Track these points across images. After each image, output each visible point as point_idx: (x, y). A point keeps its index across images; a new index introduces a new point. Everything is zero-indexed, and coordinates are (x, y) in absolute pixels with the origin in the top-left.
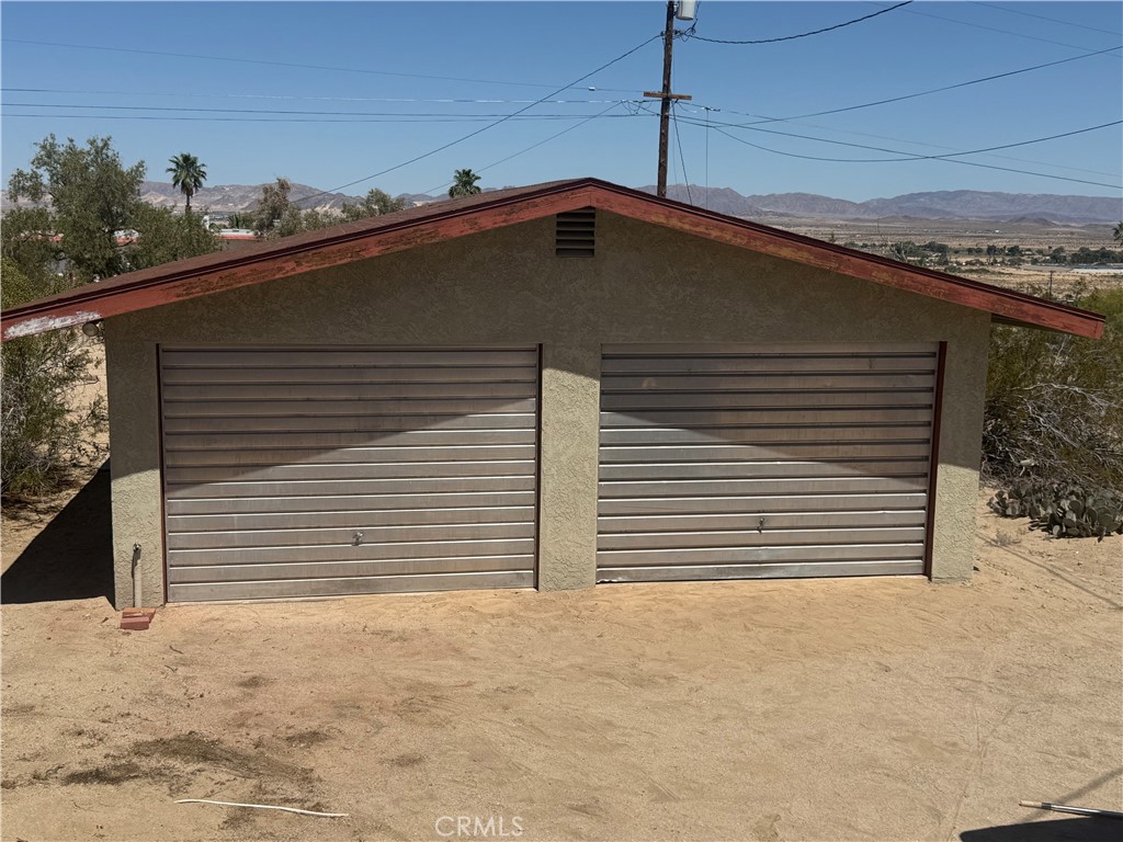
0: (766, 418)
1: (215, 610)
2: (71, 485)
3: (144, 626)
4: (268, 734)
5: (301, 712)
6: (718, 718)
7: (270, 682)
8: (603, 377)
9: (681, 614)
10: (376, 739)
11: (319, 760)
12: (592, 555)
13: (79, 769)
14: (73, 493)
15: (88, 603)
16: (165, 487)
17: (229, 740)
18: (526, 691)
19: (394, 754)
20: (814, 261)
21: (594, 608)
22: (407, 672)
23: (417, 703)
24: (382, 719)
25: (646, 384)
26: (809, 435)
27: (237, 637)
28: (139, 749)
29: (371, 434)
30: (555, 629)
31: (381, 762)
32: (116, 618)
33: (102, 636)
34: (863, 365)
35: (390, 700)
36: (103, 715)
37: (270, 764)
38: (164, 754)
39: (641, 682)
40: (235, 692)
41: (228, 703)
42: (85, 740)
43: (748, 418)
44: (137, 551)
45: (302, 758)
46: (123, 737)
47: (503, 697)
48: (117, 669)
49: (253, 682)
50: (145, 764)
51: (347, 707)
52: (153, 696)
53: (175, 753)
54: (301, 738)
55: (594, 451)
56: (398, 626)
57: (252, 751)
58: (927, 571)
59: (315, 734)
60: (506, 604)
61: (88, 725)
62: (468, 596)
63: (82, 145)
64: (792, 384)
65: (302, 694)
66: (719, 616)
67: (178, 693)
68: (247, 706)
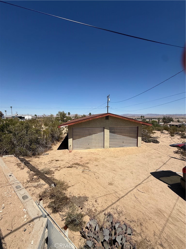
0: (123, 133)
1: (77, 150)
2: (63, 139)
3: (71, 152)
4: (84, 163)
5: (86, 160)
6: (123, 161)
7: (83, 157)
8: (110, 130)
9: (117, 151)
10: (93, 163)
11: (88, 165)
12: (109, 145)
13: (68, 166)
14: (63, 140)
15: (66, 150)
16: (73, 140)
17: (81, 163)
18: (106, 158)
19: (95, 165)
20: (128, 120)
21: (109, 150)
22: (95, 156)
23: (96, 160)
24: (94, 161)
25: (113, 130)
26: (127, 135)
27: (79, 153)
28: (73, 164)
29: (90, 135)
30: (106, 152)
31: (94, 166)
32: (69, 151)
33: (68, 153)
34: (131, 128)
35: (94, 159)
36: (69, 161)
37: (85, 166)
38: (75, 165)
39: (115, 157)
40: (80, 158)
41: (80, 159)
42: (68, 163)
43: (122, 133)
44: (70, 145)
45: (87, 165)
46: (71, 163)
47: (104, 159)
48: (69, 156)
49: (81, 157)
50: (74, 166)
51: (90, 160)
52: (73, 159)
53: (76, 165)
54: (87, 163)
55: (109, 136)
56: (93, 152)
57: (83, 164)
58: (137, 146)
59: (88, 163)
60: (102, 150)
61: (68, 162)
62: (98, 149)
63: (62, 112)
64: (125, 130)
65: (86, 159)
66: (121, 151)
67: (75, 159)
68: (81, 160)
